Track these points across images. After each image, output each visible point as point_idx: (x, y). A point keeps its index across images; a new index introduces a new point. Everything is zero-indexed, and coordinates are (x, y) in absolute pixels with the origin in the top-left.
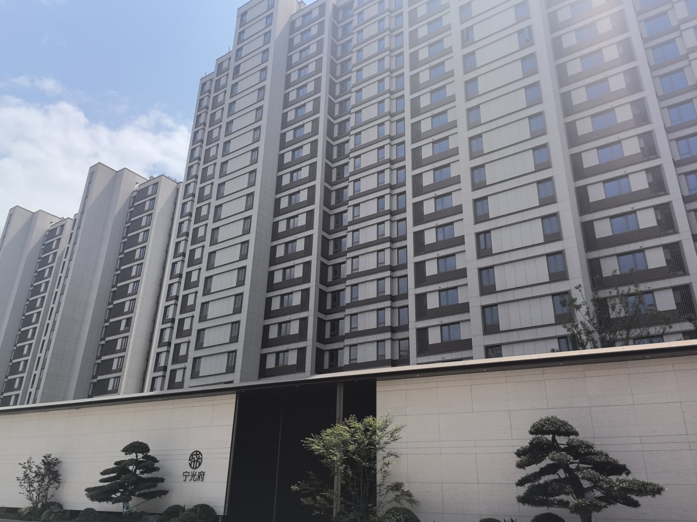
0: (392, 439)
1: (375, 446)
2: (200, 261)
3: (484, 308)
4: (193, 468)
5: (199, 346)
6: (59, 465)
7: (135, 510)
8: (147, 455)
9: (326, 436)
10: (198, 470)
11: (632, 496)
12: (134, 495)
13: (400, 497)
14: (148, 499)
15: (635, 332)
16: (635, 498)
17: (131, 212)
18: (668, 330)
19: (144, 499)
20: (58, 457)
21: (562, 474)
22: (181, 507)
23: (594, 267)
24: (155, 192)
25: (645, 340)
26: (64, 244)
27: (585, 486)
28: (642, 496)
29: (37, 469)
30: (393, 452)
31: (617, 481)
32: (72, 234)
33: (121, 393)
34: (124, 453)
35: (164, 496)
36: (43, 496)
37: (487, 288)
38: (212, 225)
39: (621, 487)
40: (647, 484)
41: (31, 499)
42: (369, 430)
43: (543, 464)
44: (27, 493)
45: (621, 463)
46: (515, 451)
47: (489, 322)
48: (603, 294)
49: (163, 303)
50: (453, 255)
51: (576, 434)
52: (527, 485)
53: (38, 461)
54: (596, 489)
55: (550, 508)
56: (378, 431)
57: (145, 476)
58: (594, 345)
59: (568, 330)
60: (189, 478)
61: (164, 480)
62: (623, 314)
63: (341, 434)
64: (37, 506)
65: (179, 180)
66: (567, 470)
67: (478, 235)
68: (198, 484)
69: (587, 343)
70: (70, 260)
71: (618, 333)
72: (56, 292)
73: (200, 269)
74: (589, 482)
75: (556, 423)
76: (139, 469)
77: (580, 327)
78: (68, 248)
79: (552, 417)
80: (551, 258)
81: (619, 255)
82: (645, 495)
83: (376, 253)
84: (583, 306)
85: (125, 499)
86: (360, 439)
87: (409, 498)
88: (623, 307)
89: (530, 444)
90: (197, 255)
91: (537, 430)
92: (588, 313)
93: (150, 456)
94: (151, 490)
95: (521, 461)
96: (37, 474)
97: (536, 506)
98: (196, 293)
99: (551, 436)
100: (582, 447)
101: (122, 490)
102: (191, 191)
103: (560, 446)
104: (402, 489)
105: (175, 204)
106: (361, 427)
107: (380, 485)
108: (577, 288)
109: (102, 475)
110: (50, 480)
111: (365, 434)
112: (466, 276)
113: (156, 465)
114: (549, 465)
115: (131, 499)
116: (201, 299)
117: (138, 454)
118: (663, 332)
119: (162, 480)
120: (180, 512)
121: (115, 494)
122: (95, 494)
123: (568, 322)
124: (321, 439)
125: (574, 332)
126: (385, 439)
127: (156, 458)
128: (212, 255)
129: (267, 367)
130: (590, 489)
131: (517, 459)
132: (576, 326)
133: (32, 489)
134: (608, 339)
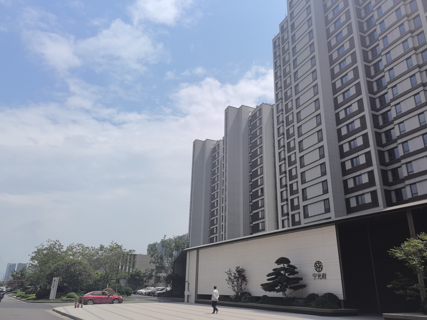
2: (294, 148)
4: (318, 271)
5: (305, 199)
6: (244, 272)
7: (289, 296)
8: (289, 265)
9: (405, 247)
10: (322, 273)
12: (287, 288)
14: (296, 290)
17: (250, 129)
19: (294, 290)
20: (243, 268)
22: (316, 294)
24: (260, 114)
26: (221, 155)
29: (234, 275)
32: (224, 148)
33: (267, 230)
34: (276, 264)
35: (305, 288)
36: (240, 289)
38: (297, 125)
41: (235, 291)
44: (232, 288)
49: (278, 177)
53: (234, 270)
57: (291, 276)
60: (317, 277)
61: (302, 279)
63: (416, 246)
64: (238, 294)
65: (272, 104)
68: (323, 280)
70: (226, 162)
72: (223, 180)
73: (295, 153)
76: (287, 273)
78: (223, 156)
85: (283, 290)
90: (292, 145)
93: (291, 265)
94: (296, 285)
96: (235, 277)
98: (296, 167)
101: (280, 285)
102: (280, 108)
105: (273, 118)
109: (268, 276)
110: (242, 280)
113: (296, 270)
115: (286, 290)
116: (300, 171)
117: (284, 264)
119: (301, 279)
120: (316, 298)
121: (277, 287)
122: (266, 287)
124: (402, 250)
127: (295, 266)
128: (301, 143)
129: (352, 206)
133: (234, 285)
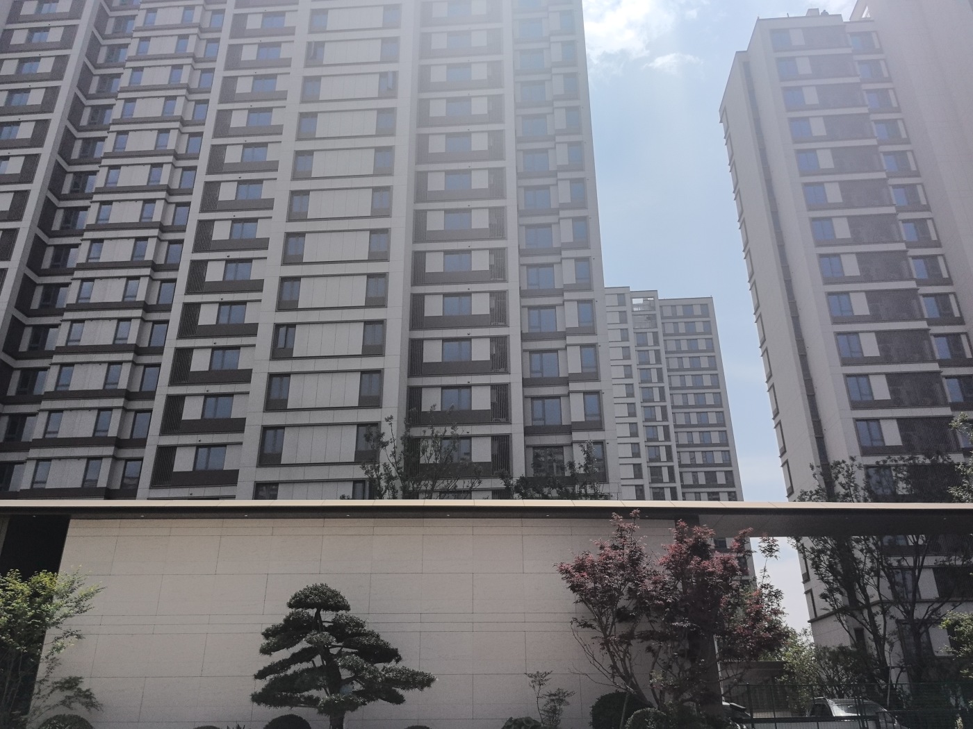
0: (77, 610)
1: (43, 620)
3: (265, 429)
11: (397, 689)
13: (72, 700)
15: (441, 484)
16: (400, 691)
18: (477, 485)
21: (318, 661)
23: (414, 396)
25: (450, 495)
27: (344, 677)
28: (408, 689)
30: (74, 629)
31: (383, 670)
37: (274, 403)
39: (386, 678)
40: (417, 674)
42: (38, 595)
43: (297, 648)
45: (393, 646)
46: (264, 631)
47: (268, 450)
48: (416, 432)
50: (238, 348)
51: (347, 608)
52: (268, 678)
54: (357, 681)
55: (294, 709)
56: (55, 597)
58: (394, 495)
59: (367, 473)
62: (432, 461)
66: (327, 656)
67: (278, 327)
69: (385, 492)
71: (423, 483)
74: (350, 672)
75: (325, 594)
77: (382, 470)
79: (322, 585)
80: (366, 376)
81: (444, 388)
82: (412, 688)
83: (116, 322)
84: (390, 444)
86: (19, 609)
87: (88, 700)
88: (435, 451)
89: (285, 620)
91: (298, 602)
92: (394, 454)
95: (268, 644)
97: (275, 706)
99: (315, 610)
100: (350, 626)
103: (324, 624)
104: (78, 687)
106: (25, 589)
107: (41, 682)
108: (387, 420)
111: (30, 601)
112: (249, 381)
114: (304, 650)
118: (471, 488)
123: (368, 462)
125: (372, 476)
126: (65, 610)
130: (349, 681)
131: (264, 641)
132: (377, 469)
134: (411, 489)
